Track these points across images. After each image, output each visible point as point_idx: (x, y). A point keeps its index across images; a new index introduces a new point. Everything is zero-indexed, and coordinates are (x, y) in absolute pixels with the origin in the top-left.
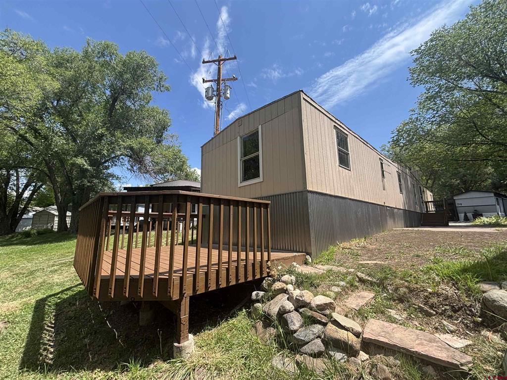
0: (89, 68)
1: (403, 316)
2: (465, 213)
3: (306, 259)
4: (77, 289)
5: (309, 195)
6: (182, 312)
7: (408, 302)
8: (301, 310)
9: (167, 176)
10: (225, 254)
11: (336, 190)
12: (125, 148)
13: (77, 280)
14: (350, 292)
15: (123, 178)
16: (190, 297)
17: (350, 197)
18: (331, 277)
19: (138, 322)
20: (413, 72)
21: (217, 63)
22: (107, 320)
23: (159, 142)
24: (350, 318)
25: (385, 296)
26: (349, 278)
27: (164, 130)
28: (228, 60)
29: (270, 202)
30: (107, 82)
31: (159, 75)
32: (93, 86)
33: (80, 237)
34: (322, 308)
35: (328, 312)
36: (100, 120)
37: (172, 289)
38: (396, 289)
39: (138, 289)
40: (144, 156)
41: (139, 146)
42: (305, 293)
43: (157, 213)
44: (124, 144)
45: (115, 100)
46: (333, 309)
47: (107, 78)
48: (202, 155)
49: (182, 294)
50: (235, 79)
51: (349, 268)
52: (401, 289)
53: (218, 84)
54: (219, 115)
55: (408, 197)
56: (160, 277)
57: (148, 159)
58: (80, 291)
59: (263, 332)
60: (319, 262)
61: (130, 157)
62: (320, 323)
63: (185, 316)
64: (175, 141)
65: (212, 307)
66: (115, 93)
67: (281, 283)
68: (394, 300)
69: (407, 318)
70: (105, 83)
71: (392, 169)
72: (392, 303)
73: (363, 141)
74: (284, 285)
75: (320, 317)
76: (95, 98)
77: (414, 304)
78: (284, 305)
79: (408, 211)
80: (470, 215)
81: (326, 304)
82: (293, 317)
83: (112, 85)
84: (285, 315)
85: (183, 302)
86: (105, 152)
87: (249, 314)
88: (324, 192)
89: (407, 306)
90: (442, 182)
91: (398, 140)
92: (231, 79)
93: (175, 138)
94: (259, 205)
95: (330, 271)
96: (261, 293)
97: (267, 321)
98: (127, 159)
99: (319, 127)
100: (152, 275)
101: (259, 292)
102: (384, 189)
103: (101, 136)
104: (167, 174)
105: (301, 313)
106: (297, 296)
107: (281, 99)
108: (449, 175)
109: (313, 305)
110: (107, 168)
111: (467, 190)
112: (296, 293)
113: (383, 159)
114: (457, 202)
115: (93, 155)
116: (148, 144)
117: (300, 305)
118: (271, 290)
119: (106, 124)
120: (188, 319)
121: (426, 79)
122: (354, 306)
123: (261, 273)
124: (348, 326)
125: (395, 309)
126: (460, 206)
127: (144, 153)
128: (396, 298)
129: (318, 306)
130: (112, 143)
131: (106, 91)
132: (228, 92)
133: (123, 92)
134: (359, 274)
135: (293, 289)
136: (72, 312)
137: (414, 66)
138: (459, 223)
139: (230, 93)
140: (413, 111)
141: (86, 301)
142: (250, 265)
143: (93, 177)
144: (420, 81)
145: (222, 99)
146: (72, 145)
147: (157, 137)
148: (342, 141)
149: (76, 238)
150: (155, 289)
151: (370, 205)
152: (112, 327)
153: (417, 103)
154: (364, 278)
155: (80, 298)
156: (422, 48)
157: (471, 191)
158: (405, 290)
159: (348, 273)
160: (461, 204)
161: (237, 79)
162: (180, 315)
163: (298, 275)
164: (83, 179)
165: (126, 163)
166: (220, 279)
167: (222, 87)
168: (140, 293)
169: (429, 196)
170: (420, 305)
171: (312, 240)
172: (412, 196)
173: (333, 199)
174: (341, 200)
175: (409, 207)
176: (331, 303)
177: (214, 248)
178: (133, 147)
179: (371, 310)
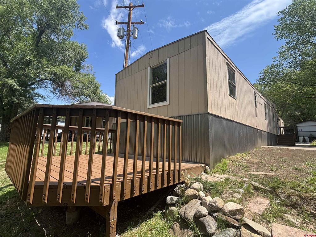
0: (20, 4)
1: (299, 221)
2: (304, 137)
3: (206, 169)
4: (7, 190)
5: (210, 117)
6: (111, 217)
7: (300, 208)
8: (215, 215)
9: (83, 98)
10: (147, 164)
11: (227, 115)
12: (49, 73)
13: (7, 182)
14: (248, 198)
15: (47, 97)
16: (118, 202)
17: (235, 121)
18: (230, 185)
19: (65, 221)
20: (277, 28)
21: (128, 9)
22: (35, 218)
23: (77, 70)
24: (257, 222)
25: (278, 202)
26: (246, 186)
27: (82, 61)
28: (137, 7)
29: (181, 121)
30: (35, 18)
31: (80, 16)
32: (23, 20)
33: (12, 145)
34: (233, 213)
35: (239, 217)
36: (28, 48)
37: (103, 195)
38: (289, 197)
39: (71, 196)
40: (65, 81)
41: (61, 72)
42: (217, 199)
43: (77, 127)
44: (48, 69)
45: (41, 33)
46: (243, 214)
47: (34, 14)
48: (116, 81)
49: (111, 200)
50: (142, 23)
51: (243, 178)
52: (293, 197)
53: (129, 26)
54: (128, 51)
55: (269, 122)
56: (92, 184)
57: (68, 84)
58: (10, 192)
59: (181, 233)
60: (217, 172)
61: (54, 81)
62: (234, 227)
63: (113, 220)
64: (90, 71)
65: (129, 208)
66: (42, 28)
67: (192, 190)
68: (287, 206)
69: (302, 222)
70: (33, 19)
71: (261, 100)
72: (285, 208)
73: (244, 77)
74: (196, 192)
75: (233, 222)
76: (24, 30)
77: (306, 210)
78: (200, 210)
79: (270, 133)
80: (307, 138)
81: (237, 210)
82: (209, 221)
83: (39, 20)
84: (202, 219)
85: (112, 208)
86: (32, 75)
87: (164, 216)
88: (219, 115)
89: (300, 211)
90: (289, 113)
91: (264, 79)
92: (139, 23)
93: (90, 69)
94: (174, 123)
95: (227, 179)
96: (175, 198)
97: (184, 223)
98: (50, 82)
99: (217, 63)
100: (84, 182)
101: (173, 197)
102: (256, 116)
103: (29, 63)
104: (83, 96)
105: (215, 218)
106: (210, 202)
107: (188, 37)
108: (294, 108)
109: (226, 210)
110: (33, 89)
111: (305, 121)
112: (209, 199)
113: (256, 92)
114: (299, 128)
115: (22, 77)
116: (69, 71)
117: (213, 210)
118: (184, 196)
119: (33, 52)
120: (116, 222)
121: (287, 35)
122: (257, 211)
123: (174, 181)
124: (260, 231)
125: (290, 214)
126: (301, 131)
127: (65, 78)
128: (288, 204)
129: (230, 211)
130: (38, 68)
131: (33, 25)
132: (136, 33)
133: (49, 26)
134: (253, 183)
135: (205, 196)
136: (3, 210)
137: (278, 24)
138: (300, 143)
139: (138, 34)
140: (275, 58)
141: (15, 201)
142: (166, 174)
143: (21, 95)
144: (282, 36)
145: (131, 38)
146: (3, 68)
147: (76, 66)
148: (231, 76)
149: (8, 145)
150: (88, 195)
151: (248, 127)
152: (41, 226)
153: (278, 53)
154: (258, 186)
155: (10, 198)
156: (287, 10)
157: (308, 121)
158: (297, 198)
159: (243, 182)
160: (301, 130)
161: (143, 23)
162: (109, 219)
163: (205, 183)
164: (13, 97)
165: (50, 86)
166: (143, 186)
167: (131, 28)
168: (73, 199)
169: (282, 123)
170: (312, 211)
171: (211, 154)
172: (272, 122)
173: (225, 121)
174: (230, 122)
175: (270, 130)
176: (241, 209)
177: (130, 158)
178: (56, 73)
179: (271, 215)
